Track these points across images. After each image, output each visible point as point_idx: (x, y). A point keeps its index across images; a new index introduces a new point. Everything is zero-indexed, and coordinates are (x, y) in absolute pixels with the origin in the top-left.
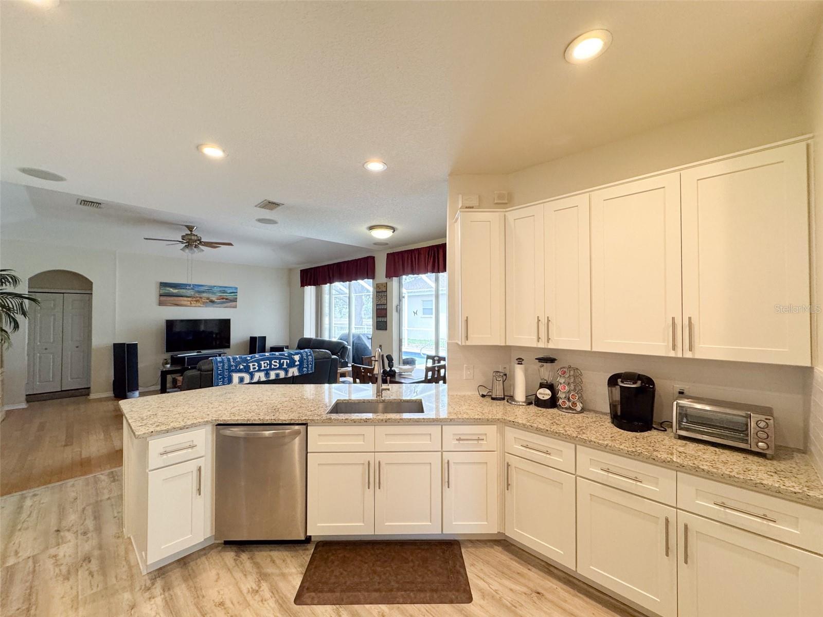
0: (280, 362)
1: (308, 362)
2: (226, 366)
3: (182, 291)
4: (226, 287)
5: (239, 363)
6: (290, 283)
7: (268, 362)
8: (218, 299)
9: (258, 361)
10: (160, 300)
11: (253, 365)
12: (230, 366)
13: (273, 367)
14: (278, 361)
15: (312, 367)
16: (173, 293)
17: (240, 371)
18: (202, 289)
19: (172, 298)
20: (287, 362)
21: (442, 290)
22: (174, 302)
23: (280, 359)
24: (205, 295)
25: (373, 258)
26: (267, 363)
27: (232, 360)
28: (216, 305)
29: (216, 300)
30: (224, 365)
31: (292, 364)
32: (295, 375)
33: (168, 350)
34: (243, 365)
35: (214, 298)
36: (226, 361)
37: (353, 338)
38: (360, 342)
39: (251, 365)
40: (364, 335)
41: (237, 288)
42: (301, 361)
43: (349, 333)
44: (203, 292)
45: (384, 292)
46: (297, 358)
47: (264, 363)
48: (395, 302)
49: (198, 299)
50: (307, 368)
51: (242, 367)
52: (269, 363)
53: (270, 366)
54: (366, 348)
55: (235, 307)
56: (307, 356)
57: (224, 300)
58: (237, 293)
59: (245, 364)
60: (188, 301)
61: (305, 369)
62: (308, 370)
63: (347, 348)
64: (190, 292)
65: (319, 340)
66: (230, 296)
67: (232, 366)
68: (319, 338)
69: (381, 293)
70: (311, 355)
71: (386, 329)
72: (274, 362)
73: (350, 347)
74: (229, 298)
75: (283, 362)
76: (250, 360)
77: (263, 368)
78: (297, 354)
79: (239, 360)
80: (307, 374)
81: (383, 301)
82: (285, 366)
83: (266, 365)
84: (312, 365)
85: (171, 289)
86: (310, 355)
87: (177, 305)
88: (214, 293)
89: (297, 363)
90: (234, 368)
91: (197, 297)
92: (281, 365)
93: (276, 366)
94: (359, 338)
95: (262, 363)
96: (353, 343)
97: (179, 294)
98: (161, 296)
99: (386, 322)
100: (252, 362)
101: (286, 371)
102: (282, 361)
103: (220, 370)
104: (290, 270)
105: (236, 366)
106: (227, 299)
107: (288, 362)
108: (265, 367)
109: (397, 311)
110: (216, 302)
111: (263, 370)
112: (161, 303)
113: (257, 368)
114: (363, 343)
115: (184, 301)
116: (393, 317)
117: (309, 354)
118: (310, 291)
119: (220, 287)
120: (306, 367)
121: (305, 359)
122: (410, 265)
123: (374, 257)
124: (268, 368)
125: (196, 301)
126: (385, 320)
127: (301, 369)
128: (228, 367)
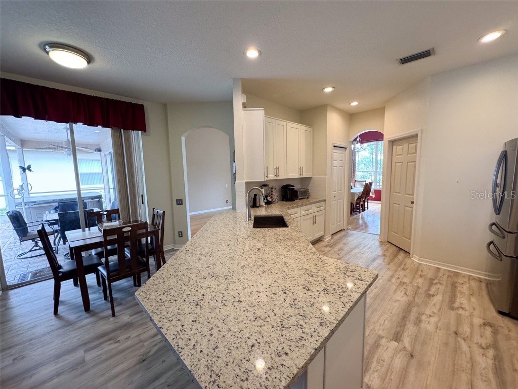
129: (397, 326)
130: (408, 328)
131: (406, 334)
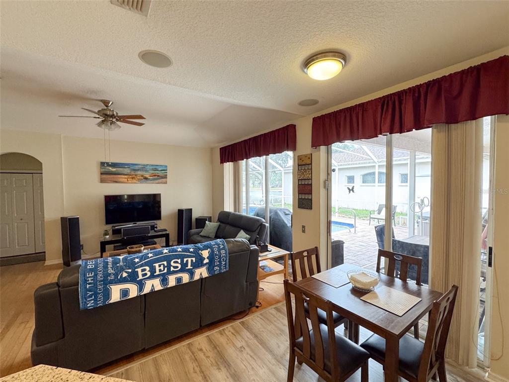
0: (182, 261)
1: (220, 258)
2: (100, 277)
3: (120, 170)
4: (157, 165)
5: (122, 269)
6: (212, 161)
7: (165, 263)
8: (150, 176)
9: (151, 264)
10: (101, 179)
11: (143, 271)
12: (106, 275)
13: (172, 269)
14: (179, 261)
15: (226, 264)
16: (112, 171)
17: (124, 281)
18: (137, 167)
19: (112, 176)
20: (192, 260)
21: (396, 160)
22: (114, 180)
23: (182, 257)
24: (139, 173)
25: (293, 127)
26: (163, 264)
27: (110, 265)
28: (149, 182)
29: (149, 177)
30: (96, 275)
31: (199, 263)
32: (204, 277)
33: (108, 222)
34: (126, 272)
35: (147, 176)
36: (101, 267)
37: (270, 213)
38: (276, 217)
39: (139, 270)
40: (281, 210)
41: (167, 166)
42: (211, 257)
43: (266, 207)
44: (138, 170)
45: (310, 164)
46: (205, 254)
47: (160, 266)
48: (323, 177)
49: (134, 176)
50: (220, 266)
51: (125, 275)
52: (166, 265)
53: (169, 269)
54: (284, 225)
55: (166, 183)
56: (219, 250)
57: (156, 177)
58: (167, 170)
59: (130, 271)
60: (125, 178)
61: (216, 268)
62: (221, 269)
63: (265, 225)
64: (127, 171)
65: (237, 215)
66: (161, 174)
67: (110, 274)
68: (237, 213)
69: (304, 166)
70: (224, 248)
71: (311, 209)
72: (174, 262)
73: (267, 225)
74: (160, 175)
75: (187, 261)
76: (138, 263)
77: (158, 273)
78: (205, 248)
79: (121, 264)
80: (220, 273)
81: (307, 176)
82: (189, 267)
83: (162, 268)
84: (226, 261)
85: (110, 168)
86: (222, 249)
87: (116, 182)
88: (146, 171)
89: (206, 261)
90: (113, 277)
91: (133, 175)
92: (184, 265)
93: (177, 267)
94: (276, 213)
95: (157, 265)
96: (270, 218)
97: (117, 173)
98: (101, 174)
99: (311, 200)
100: (142, 266)
101: (192, 274)
102: (185, 260)
103: (89, 284)
104: (212, 149)
105: (116, 275)
106: (158, 176)
107: (194, 261)
108: (160, 270)
109: (325, 187)
110: (149, 179)
111: (158, 276)
112: (102, 181)
113: (149, 274)
114: (280, 219)
115: (122, 178)
116: (319, 194)
117: (222, 247)
118: (228, 166)
119: (152, 165)
120: (217, 266)
121: (216, 255)
122: (348, 129)
123: (295, 125)
124: (165, 271)
125: (132, 178)
126: (310, 198)
127: (212, 268)
128: (104, 277)
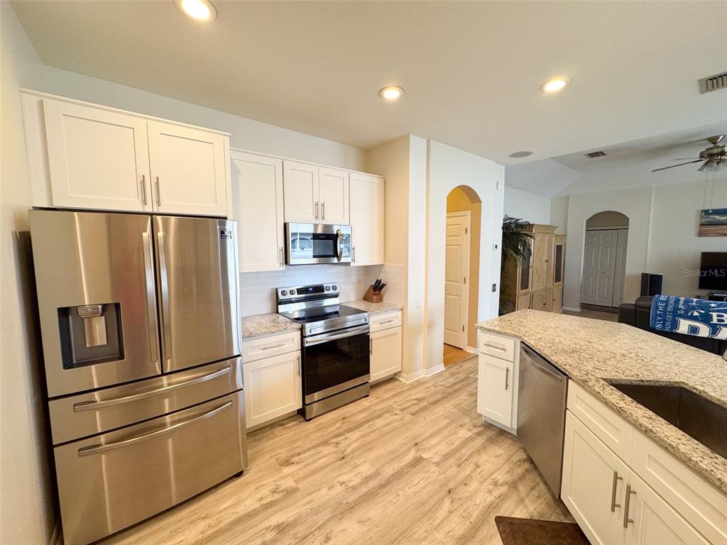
2: (670, 308)
5: (694, 308)
10: (700, 231)
11: (719, 316)
12: (676, 309)
16: (719, 220)
17: (694, 319)
19: (718, 227)
22: (722, 232)
27: (681, 302)
30: (667, 306)
33: (703, 286)
34: (698, 312)
36: (672, 301)
51: (696, 314)
59: (703, 312)
67: (680, 309)
76: (714, 307)
79: (694, 303)
85: (717, 217)
87: (725, 235)
90: (683, 312)
98: (701, 225)
103: (660, 311)
105: (686, 312)
112: (701, 234)
113: (726, 321)
128: (674, 310)
129: (406, 474)
130: (394, 470)
131: (404, 463)
